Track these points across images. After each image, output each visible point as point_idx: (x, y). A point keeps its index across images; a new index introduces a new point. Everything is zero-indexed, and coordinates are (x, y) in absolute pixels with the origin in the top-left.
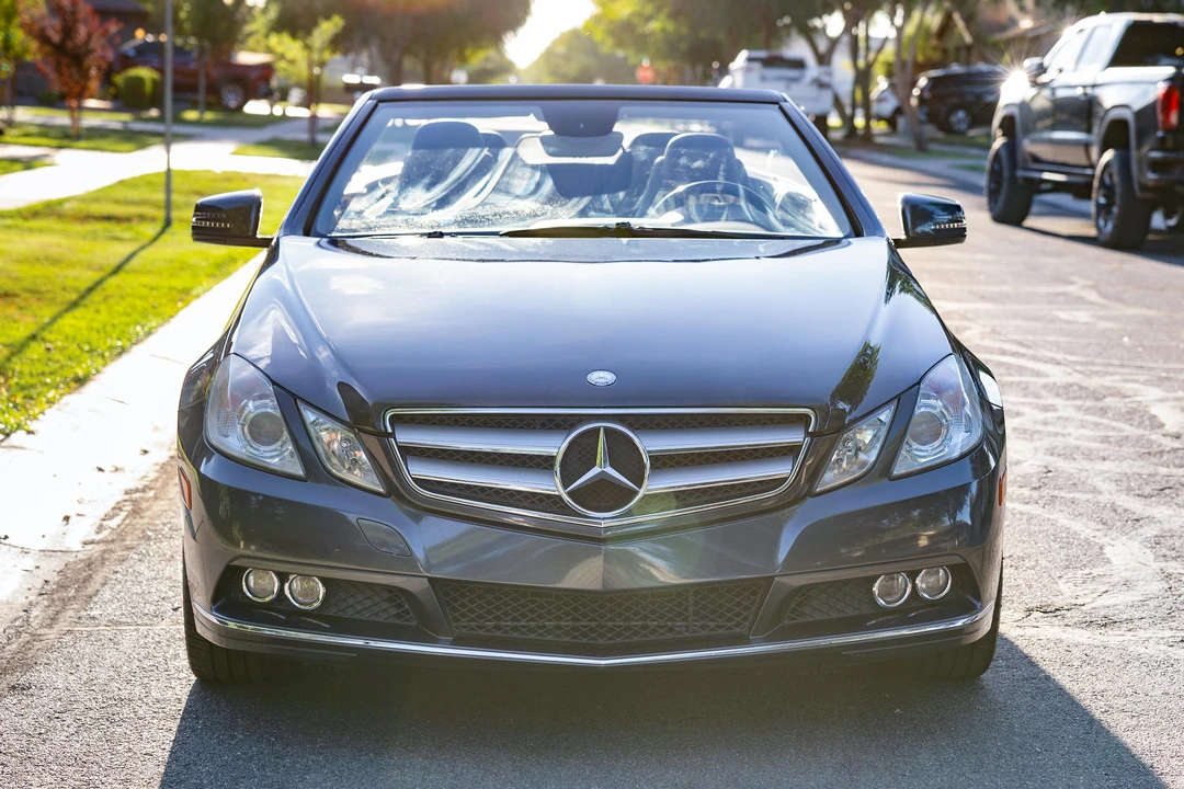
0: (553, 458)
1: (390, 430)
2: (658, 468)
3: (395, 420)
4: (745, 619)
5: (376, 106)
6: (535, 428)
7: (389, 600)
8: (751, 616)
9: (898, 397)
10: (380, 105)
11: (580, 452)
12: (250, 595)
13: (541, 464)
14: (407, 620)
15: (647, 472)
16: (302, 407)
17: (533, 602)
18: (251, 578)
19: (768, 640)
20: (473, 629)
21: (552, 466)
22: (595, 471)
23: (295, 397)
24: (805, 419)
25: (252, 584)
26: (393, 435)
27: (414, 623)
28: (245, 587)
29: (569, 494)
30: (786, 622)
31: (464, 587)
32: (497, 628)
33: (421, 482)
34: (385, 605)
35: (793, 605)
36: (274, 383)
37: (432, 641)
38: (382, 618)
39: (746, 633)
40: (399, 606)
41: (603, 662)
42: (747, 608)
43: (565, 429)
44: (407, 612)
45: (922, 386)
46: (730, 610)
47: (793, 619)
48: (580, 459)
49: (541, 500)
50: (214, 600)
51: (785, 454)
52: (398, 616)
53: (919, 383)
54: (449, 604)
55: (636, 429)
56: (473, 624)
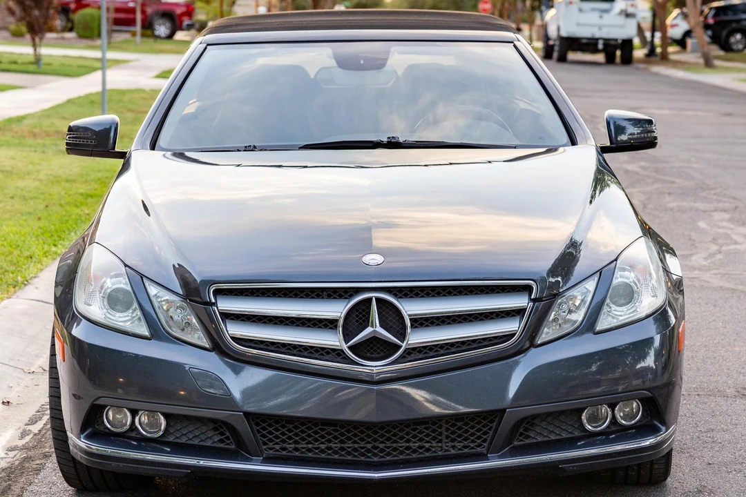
0: (337, 321)
1: (213, 301)
2: (416, 327)
3: (218, 292)
4: (485, 441)
5: (206, 48)
6: (323, 298)
7: (215, 429)
8: (489, 439)
9: (600, 271)
10: (208, 47)
11: (357, 316)
12: (109, 426)
13: (329, 324)
14: (228, 444)
15: (409, 330)
16: (147, 283)
17: (323, 430)
18: (110, 413)
19: (502, 457)
20: (277, 451)
21: (336, 327)
22: (369, 330)
23: (142, 276)
24: (528, 289)
25: (111, 418)
26: (215, 304)
27: (233, 447)
28: (105, 420)
29: (350, 348)
30: (515, 443)
31: (270, 419)
32: (296, 449)
33: (238, 340)
34: (210, 434)
35: (521, 430)
36: (126, 265)
37: (247, 460)
38: (209, 443)
39: (485, 452)
40: (222, 434)
41: (377, 475)
42: (485, 433)
43: (346, 298)
44: (228, 438)
45: (618, 261)
46: (473, 435)
47: (521, 441)
48: (357, 321)
49: (328, 353)
50: (82, 430)
51: (514, 316)
52: (221, 441)
53: (616, 260)
54: (259, 432)
55: (400, 297)
56: (277, 447)
